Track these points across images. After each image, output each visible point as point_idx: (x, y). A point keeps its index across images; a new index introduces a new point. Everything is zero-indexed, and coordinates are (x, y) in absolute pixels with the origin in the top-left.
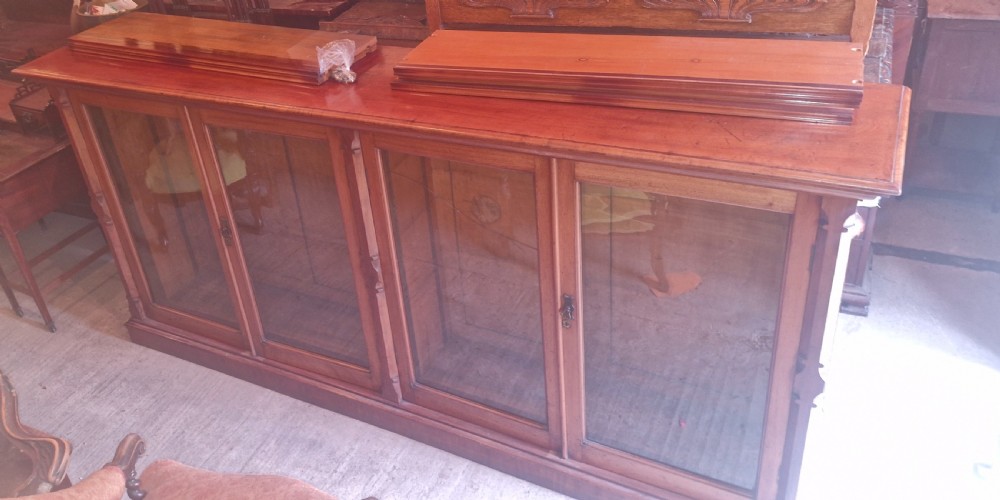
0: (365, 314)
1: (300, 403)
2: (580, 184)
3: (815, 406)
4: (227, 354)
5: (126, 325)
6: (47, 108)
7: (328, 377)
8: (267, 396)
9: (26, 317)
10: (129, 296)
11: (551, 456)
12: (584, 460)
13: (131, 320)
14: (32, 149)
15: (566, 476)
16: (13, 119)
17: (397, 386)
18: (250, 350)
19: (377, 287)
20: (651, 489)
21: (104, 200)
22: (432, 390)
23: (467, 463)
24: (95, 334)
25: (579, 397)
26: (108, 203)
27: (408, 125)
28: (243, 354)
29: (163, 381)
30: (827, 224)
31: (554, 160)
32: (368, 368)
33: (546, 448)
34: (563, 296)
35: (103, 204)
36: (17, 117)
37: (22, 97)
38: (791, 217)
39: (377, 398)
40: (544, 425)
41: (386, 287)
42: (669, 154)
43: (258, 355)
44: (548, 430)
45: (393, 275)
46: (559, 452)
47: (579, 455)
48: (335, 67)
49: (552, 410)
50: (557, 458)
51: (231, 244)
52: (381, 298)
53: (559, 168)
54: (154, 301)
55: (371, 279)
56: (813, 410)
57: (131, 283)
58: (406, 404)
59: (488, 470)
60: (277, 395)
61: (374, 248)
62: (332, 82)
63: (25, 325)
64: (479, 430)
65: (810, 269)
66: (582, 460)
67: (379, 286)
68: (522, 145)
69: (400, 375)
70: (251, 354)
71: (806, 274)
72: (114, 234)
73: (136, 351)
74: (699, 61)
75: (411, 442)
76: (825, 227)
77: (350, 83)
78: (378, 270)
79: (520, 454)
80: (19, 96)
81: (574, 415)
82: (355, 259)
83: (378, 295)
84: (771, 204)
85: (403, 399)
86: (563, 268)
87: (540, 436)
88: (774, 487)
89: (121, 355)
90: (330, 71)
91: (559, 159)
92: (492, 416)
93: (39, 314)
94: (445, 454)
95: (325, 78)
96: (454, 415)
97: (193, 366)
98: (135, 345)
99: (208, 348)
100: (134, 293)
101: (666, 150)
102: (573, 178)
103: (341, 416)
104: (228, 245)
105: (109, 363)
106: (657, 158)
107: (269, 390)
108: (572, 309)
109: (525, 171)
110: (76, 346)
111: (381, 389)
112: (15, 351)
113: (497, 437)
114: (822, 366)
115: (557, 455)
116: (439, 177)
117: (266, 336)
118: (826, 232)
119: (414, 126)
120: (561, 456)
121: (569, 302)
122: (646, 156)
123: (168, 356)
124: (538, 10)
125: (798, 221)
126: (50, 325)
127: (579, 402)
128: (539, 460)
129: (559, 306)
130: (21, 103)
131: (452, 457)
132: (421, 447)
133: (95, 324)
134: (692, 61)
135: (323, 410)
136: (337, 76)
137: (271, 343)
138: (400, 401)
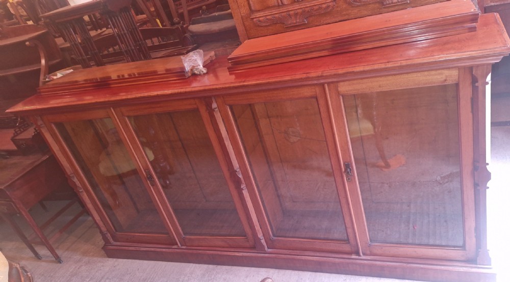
0: (238, 205)
1: (211, 266)
2: (342, 96)
3: (488, 188)
4: (164, 250)
5: (103, 248)
6: (33, 136)
8: (192, 266)
9: (43, 259)
10: (101, 232)
11: (354, 256)
12: (372, 254)
13: (105, 245)
14: (28, 162)
15: (364, 265)
16: (14, 148)
17: (263, 241)
18: (177, 244)
19: (242, 187)
20: (410, 260)
21: (75, 178)
22: (283, 239)
23: (310, 273)
24: (86, 259)
25: (363, 219)
26: (79, 180)
27: (241, 84)
28: (173, 247)
29: (130, 274)
30: (477, 82)
31: (326, 85)
32: (245, 236)
33: (350, 253)
34: (344, 164)
35: (75, 180)
36: (17, 145)
37: (18, 135)
38: (457, 85)
39: (253, 251)
40: (347, 241)
41: (247, 186)
42: (388, 62)
43: (182, 246)
44: (349, 243)
45: (249, 177)
46: (358, 253)
47: (368, 252)
48: (194, 67)
49: (350, 230)
50: (357, 257)
51: (154, 184)
52: (245, 193)
53: (329, 90)
54: (116, 231)
55: (237, 183)
56: (487, 190)
57: (101, 224)
58: (270, 250)
59: (321, 274)
60: (197, 265)
61: (236, 165)
62: (194, 76)
63: (43, 264)
64: (312, 254)
65: (472, 112)
66: (371, 255)
67: (243, 186)
68: (308, 79)
69: (264, 235)
70: (179, 246)
71: (471, 115)
73: (111, 262)
74: (390, 20)
75: (277, 271)
76: (477, 84)
77: (204, 74)
78: (241, 176)
79: (337, 260)
80: (16, 134)
81: (362, 231)
82: (227, 174)
83: (243, 192)
84: (445, 80)
85: (268, 248)
86: (341, 147)
87: (346, 248)
88: (474, 240)
89: (103, 266)
90: (192, 70)
91: (329, 83)
92: (318, 244)
93: (51, 255)
94: (296, 272)
95: (190, 74)
96: (296, 249)
97: (146, 262)
98: (110, 259)
99: (153, 249)
100: (104, 229)
101: (386, 61)
102: (338, 93)
103: (235, 267)
104: (152, 185)
105: (97, 271)
106: (383, 66)
107: (192, 264)
108: (350, 170)
109: (312, 97)
110: (76, 267)
111: (255, 246)
112: (40, 278)
113: (323, 254)
114: (488, 164)
115: (357, 256)
116: (263, 123)
117: (184, 234)
118: (478, 87)
119: (245, 84)
120: (359, 256)
121: (348, 166)
122: (376, 67)
123: (130, 260)
124: (298, 20)
125: (461, 86)
126: (58, 260)
127: (363, 222)
128: (347, 261)
129: (343, 170)
130: (17, 138)
131: (301, 273)
132: (282, 272)
133: (85, 253)
134: (386, 21)
135: (224, 267)
136: (196, 72)
137: (188, 237)
138: (266, 249)
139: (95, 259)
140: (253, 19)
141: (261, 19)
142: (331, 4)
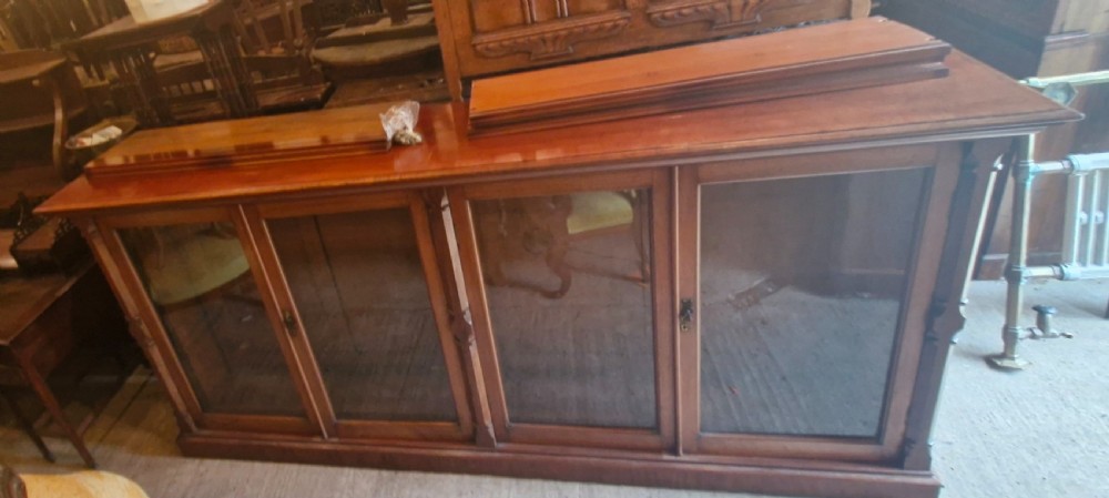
1: (385, 474)
4: (296, 445)
5: (176, 441)
7: (410, 440)
8: (349, 473)
10: (177, 414)
13: (180, 436)
17: (490, 430)
18: (321, 434)
19: (468, 341)
21: (143, 323)
22: (528, 425)
24: (142, 460)
26: (149, 325)
28: (315, 440)
31: (677, 168)
32: (456, 421)
34: (682, 301)
35: (144, 327)
36: (20, 262)
39: (471, 448)
41: (477, 339)
43: (330, 436)
45: (486, 324)
48: (399, 131)
51: (295, 335)
52: (473, 350)
54: (204, 411)
55: (461, 334)
58: (501, 446)
61: (464, 303)
62: (396, 143)
64: (585, 451)
67: (472, 339)
69: (493, 421)
70: (323, 437)
72: (156, 354)
78: (470, 323)
83: (471, 348)
85: (498, 441)
89: (179, 473)
91: (682, 166)
95: (392, 144)
97: (258, 466)
99: (274, 444)
100: (183, 412)
103: (433, 475)
104: (292, 335)
111: (474, 438)
117: (338, 417)
121: (687, 306)
124: (557, 48)
126: (91, 462)
128: (656, 464)
135: (412, 473)
136: (403, 140)
137: (345, 422)
138: (495, 444)
139: (161, 460)
140: (474, 46)
141: (491, 45)
142: (622, 22)
